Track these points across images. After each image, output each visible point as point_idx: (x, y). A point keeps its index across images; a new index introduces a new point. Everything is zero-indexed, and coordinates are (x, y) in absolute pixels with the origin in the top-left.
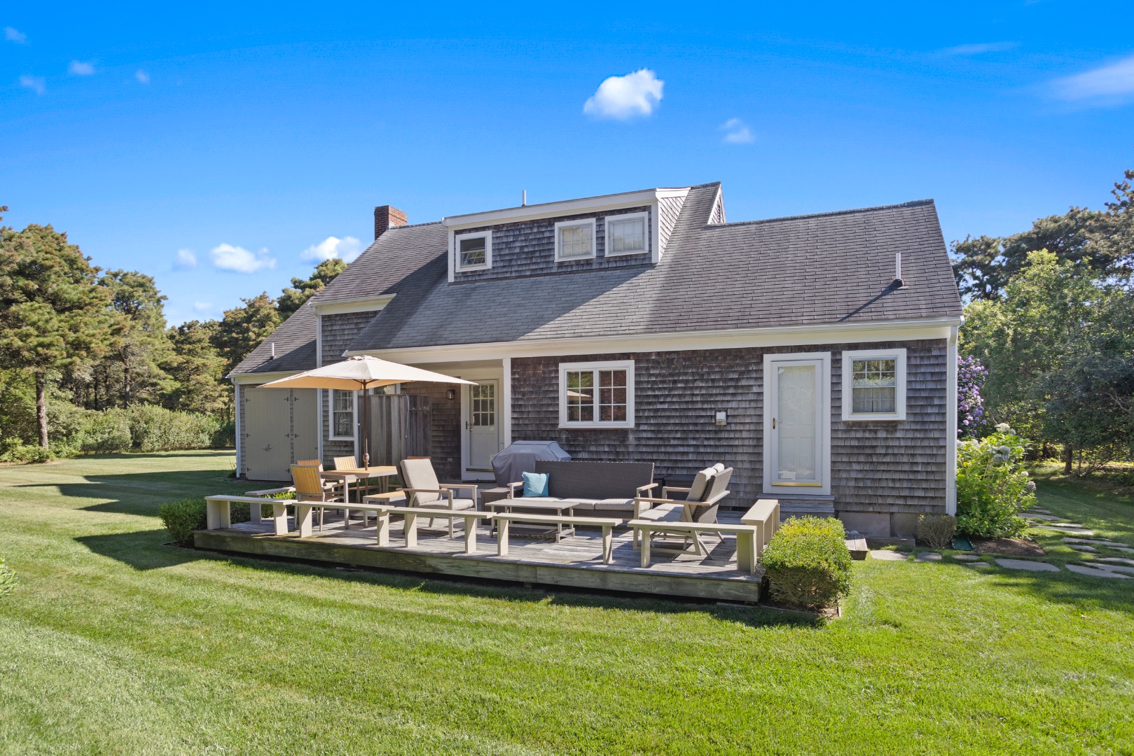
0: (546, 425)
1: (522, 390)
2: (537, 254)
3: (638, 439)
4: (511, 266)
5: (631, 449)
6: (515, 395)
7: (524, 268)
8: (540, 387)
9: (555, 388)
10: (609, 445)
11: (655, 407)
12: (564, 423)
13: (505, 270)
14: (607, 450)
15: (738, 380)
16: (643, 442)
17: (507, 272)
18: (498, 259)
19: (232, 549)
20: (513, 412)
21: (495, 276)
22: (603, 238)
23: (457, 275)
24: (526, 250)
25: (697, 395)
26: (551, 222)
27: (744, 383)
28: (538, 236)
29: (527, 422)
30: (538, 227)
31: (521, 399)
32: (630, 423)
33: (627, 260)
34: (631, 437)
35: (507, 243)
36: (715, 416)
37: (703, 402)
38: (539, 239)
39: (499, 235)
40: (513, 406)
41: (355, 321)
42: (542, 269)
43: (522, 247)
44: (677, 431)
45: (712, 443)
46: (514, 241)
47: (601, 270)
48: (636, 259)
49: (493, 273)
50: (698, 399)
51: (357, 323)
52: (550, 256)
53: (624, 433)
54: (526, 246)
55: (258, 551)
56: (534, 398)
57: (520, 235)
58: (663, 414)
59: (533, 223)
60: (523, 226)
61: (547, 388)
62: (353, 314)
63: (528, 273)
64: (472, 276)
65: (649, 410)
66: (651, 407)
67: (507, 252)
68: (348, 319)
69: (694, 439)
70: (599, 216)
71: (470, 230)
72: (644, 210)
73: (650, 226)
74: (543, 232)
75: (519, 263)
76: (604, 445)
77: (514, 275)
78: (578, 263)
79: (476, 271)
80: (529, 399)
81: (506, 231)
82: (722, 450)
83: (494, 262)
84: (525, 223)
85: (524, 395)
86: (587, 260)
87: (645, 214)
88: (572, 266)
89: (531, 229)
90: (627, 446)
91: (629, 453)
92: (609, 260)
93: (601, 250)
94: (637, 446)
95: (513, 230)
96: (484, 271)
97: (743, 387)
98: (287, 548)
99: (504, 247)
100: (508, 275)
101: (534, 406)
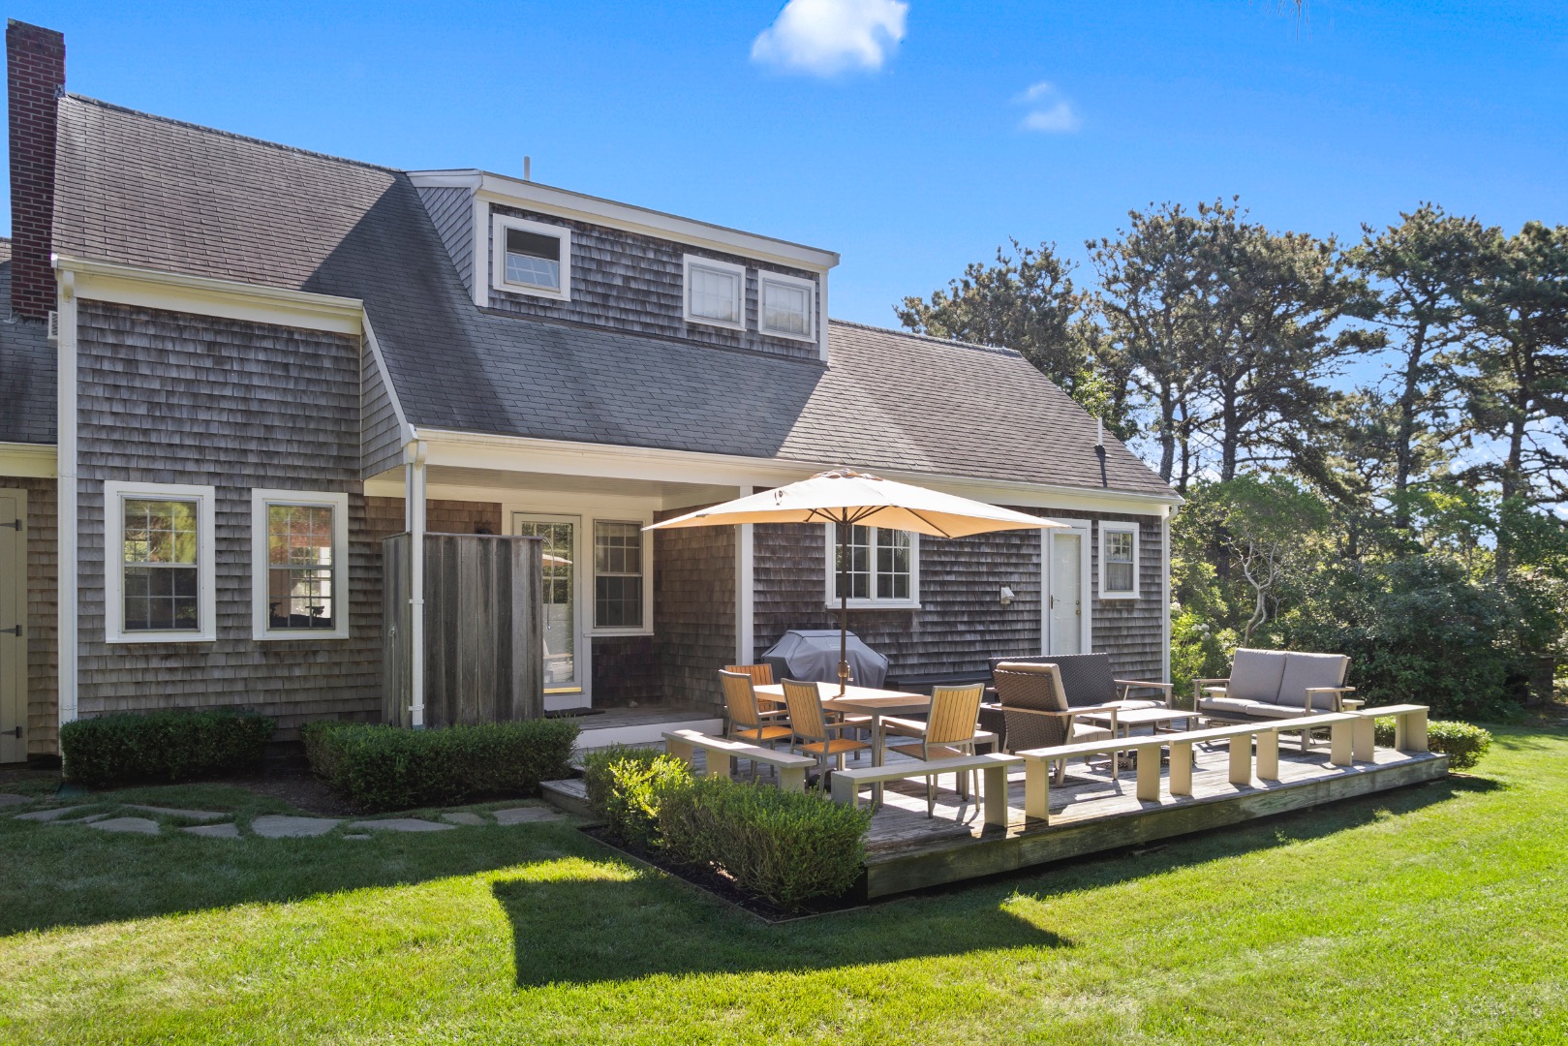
0: (806, 604)
1: (771, 543)
2: (654, 299)
3: (923, 624)
4: (606, 307)
5: (915, 640)
6: (760, 552)
7: (631, 318)
8: (798, 541)
9: (820, 544)
10: (889, 635)
11: (941, 578)
12: (832, 601)
13: (595, 311)
14: (887, 641)
15: (1019, 547)
16: (929, 629)
17: (599, 316)
18: (582, 287)
19: (958, 877)
20: (757, 580)
21: (576, 318)
22: (755, 302)
23: (494, 295)
24: (633, 285)
25: (983, 564)
26: (679, 249)
27: (1024, 551)
28: (655, 268)
29: (778, 599)
30: (656, 251)
31: (769, 559)
32: (913, 601)
33: (787, 347)
34: (915, 621)
35: (599, 262)
36: (999, 592)
37: (989, 574)
38: (657, 273)
39: (584, 242)
40: (756, 570)
41: (209, 337)
42: (662, 327)
43: (626, 279)
44: (963, 613)
45: (996, 627)
46: (612, 263)
47: (750, 352)
48: (799, 349)
49: (573, 312)
50: (984, 569)
51: (211, 345)
52: (675, 308)
53: (906, 615)
54: (634, 278)
55: (1012, 864)
56: (789, 558)
57: (622, 255)
58: (950, 589)
59: (647, 241)
60: (630, 241)
61: (807, 543)
62: (203, 318)
63: (637, 328)
64: (530, 306)
65: (935, 582)
66: (937, 579)
67: (599, 278)
68: (181, 329)
69: (980, 622)
70: (752, 265)
71: (525, 214)
72: (811, 278)
73: (818, 303)
74: (664, 263)
75: (622, 306)
76: (883, 635)
77: (611, 324)
78: (719, 331)
79: (537, 299)
80: (781, 560)
81: (597, 238)
82: (1005, 636)
83: (574, 290)
84: (635, 237)
85: (773, 552)
86: (733, 331)
87: (812, 284)
88: (710, 334)
89: (644, 250)
90: (910, 635)
91: (913, 645)
92: (764, 340)
93: (752, 321)
94: (922, 634)
95: (612, 243)
96: (554, 301)
97: (1024, 556)
98: (1063, 841)
99: (594, 267)
100: (602, 323)
101: (788, 571)
